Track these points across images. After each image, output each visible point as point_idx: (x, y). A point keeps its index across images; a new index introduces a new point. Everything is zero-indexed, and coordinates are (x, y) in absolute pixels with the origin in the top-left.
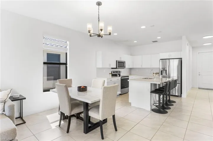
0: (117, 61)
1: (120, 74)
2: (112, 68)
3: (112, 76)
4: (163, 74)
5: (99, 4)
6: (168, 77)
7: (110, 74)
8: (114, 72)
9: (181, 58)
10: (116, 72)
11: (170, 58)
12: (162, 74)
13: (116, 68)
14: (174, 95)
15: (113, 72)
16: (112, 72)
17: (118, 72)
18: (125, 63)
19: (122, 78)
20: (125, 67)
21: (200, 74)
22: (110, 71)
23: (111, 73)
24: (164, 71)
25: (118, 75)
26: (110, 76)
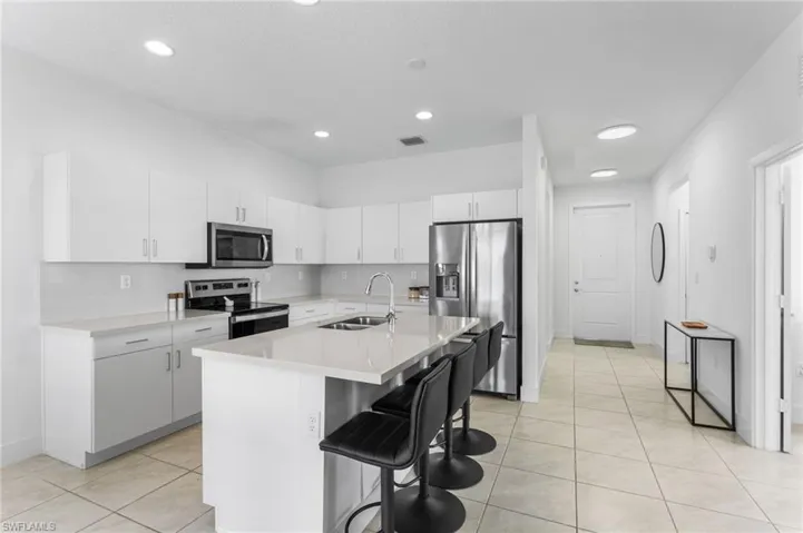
1: (248, 296)
2: (189, 266)
3: (187, 307)
4: (445, 293)
6: (464, 309)
7: (173, 301)
8: (205, 288)
9: (519, 217)
10: (219, 286)
11: (475, 219)
12: (439, 294)
13: (207, 266)
14: (492, 390)
15: (198, 289)
16: (186, 287)
17: (235, 283)
18: (269, 237)
19: (239, 319)
21: (577, 287)
22: (178, 280)
23: (183, 291)
24: (451, 280)
25: (230, 304)
26: (173, 308)
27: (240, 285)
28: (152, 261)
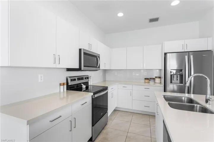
0: (80, 50)
1: (88, 83)
2: (69, 70)
3: (67, 89)
4: (173, 81)
7: (62, 87)
8: (75, 80)
10: (79, 79)
13: (79, 69)
15: (72, 80)
16: (67, 79)
17: (84, 77)
18: (99, 57)
19: (96, 96)
20: (99, 67)
22: (63, 77)
23: (65, 82)
25: (84, 87)
26: (62, 90)
27: (85, 78)
28: (57, 67)
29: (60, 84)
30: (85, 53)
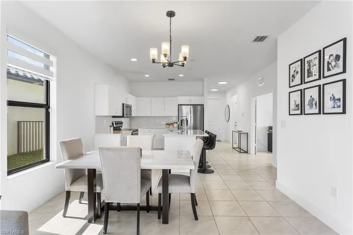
1: (122, 126)
2: (114, 117)
4: (183, 124)
5: (171, 14)
10: (119, 123)
13: (122, 117)
15: (116, 124)
16: (113, 124)
18: (131, 107)
20: (132, 115)
22: (111, 121)
29: (111, 126)
30: (126, 106)
